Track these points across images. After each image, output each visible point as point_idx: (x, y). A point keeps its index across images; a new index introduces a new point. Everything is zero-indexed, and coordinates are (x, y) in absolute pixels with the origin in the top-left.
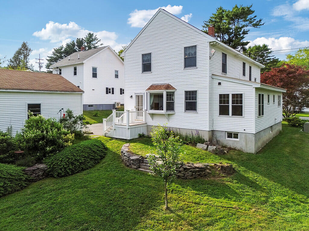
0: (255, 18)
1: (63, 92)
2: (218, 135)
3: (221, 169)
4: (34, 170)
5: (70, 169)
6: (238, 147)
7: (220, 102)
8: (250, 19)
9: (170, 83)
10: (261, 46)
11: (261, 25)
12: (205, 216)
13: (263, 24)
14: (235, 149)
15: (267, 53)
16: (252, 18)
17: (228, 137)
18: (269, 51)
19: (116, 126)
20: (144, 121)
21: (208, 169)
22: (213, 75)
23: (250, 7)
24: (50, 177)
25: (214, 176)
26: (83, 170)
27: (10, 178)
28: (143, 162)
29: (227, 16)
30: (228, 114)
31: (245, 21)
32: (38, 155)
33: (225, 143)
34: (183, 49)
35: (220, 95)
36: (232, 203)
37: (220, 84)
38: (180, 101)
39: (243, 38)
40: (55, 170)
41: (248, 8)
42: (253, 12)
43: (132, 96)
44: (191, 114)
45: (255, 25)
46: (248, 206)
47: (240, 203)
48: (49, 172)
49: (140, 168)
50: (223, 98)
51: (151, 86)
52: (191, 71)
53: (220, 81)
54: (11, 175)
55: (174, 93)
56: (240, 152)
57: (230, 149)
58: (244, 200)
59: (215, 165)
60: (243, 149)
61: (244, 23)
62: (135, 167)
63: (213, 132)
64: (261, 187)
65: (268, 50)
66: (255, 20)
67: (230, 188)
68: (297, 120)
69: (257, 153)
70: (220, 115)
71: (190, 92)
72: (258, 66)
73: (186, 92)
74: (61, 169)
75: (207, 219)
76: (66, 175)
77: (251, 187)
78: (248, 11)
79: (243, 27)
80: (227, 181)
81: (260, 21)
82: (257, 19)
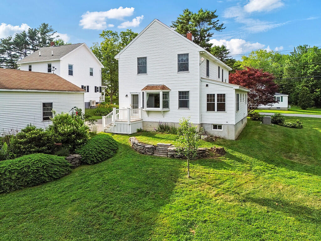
0: (218, 22)
1: (70, 92)
2: (206, 127)
3: (217, 151)
4: (73, 159)
5: (99, 157)
6: (222, 135)
7: (208, 101)
8: (213, 23)
9: (165, 85)
10: (220, 46)
11: (222, 29)
12: (216, 180)
13: (225, 28)
14: (219, 138)
15: (225, 53)
16: (215, 22)
17: (214, 128)
18: (227, 52)
19: (117, 122)
20: (140, 118)
21: (207, 151)
22: (202, 78)
23: (214, 12)
24: (84, 164)
25: (212, 156)
26: (108, 158)
27: (59, 165)
28: (155, 150)
29: (194, 18)
30: (214, 110)
31: (209, 24)
32: (70, 147)
33: (212, 133)
34: (177, 56)
35: (208, 95)
36: (230, 171)
37: (207, 85)
38: (174, 100)
39: (208, 40)
40: (88, 158)
41: (213, 13)
42: (216, 17)
43: (127, 95)
44: (184, 111)
45: (218, 29)
46: (240, 173)
47: (235, 171)
48: (84, 160)
49: (153, 154)
50: (210, 97)
51: (147, 86)
52: (183, 74)
53: (207, 84)
54: (59, 162)
55: (168, 92)
56: (224, 140)
57: (216, 137)
58: (237, 169)
59: (211, 148)
60: (226, 137)
61: (209, 27)
62: (151, 153)
63: (201, 125)
64: (245, 161)
65: (226, 50)
66: (218, 24)
67: (225, 163)
68: (257, 115)
69: (236, 140)
70: (207, 111)
71: (183, 92)
72: (227, 69)
73: (180, 93)
74: (93, 158)
75: (218, 181)
76: (98, 162)
77: (239, 161)
78: (212, 15)
79: (208, 30)
80: (222, 159)
81: (222, 25)
82: (220, 23)
